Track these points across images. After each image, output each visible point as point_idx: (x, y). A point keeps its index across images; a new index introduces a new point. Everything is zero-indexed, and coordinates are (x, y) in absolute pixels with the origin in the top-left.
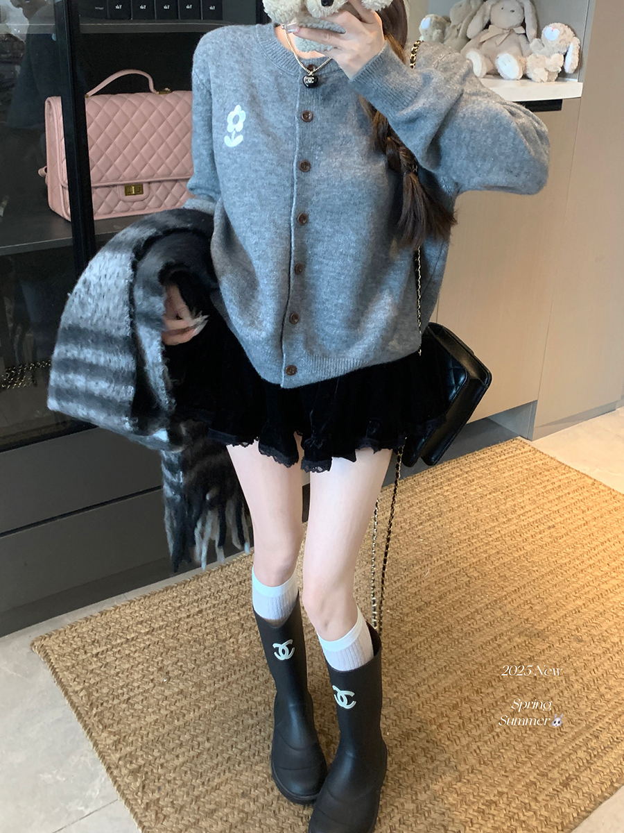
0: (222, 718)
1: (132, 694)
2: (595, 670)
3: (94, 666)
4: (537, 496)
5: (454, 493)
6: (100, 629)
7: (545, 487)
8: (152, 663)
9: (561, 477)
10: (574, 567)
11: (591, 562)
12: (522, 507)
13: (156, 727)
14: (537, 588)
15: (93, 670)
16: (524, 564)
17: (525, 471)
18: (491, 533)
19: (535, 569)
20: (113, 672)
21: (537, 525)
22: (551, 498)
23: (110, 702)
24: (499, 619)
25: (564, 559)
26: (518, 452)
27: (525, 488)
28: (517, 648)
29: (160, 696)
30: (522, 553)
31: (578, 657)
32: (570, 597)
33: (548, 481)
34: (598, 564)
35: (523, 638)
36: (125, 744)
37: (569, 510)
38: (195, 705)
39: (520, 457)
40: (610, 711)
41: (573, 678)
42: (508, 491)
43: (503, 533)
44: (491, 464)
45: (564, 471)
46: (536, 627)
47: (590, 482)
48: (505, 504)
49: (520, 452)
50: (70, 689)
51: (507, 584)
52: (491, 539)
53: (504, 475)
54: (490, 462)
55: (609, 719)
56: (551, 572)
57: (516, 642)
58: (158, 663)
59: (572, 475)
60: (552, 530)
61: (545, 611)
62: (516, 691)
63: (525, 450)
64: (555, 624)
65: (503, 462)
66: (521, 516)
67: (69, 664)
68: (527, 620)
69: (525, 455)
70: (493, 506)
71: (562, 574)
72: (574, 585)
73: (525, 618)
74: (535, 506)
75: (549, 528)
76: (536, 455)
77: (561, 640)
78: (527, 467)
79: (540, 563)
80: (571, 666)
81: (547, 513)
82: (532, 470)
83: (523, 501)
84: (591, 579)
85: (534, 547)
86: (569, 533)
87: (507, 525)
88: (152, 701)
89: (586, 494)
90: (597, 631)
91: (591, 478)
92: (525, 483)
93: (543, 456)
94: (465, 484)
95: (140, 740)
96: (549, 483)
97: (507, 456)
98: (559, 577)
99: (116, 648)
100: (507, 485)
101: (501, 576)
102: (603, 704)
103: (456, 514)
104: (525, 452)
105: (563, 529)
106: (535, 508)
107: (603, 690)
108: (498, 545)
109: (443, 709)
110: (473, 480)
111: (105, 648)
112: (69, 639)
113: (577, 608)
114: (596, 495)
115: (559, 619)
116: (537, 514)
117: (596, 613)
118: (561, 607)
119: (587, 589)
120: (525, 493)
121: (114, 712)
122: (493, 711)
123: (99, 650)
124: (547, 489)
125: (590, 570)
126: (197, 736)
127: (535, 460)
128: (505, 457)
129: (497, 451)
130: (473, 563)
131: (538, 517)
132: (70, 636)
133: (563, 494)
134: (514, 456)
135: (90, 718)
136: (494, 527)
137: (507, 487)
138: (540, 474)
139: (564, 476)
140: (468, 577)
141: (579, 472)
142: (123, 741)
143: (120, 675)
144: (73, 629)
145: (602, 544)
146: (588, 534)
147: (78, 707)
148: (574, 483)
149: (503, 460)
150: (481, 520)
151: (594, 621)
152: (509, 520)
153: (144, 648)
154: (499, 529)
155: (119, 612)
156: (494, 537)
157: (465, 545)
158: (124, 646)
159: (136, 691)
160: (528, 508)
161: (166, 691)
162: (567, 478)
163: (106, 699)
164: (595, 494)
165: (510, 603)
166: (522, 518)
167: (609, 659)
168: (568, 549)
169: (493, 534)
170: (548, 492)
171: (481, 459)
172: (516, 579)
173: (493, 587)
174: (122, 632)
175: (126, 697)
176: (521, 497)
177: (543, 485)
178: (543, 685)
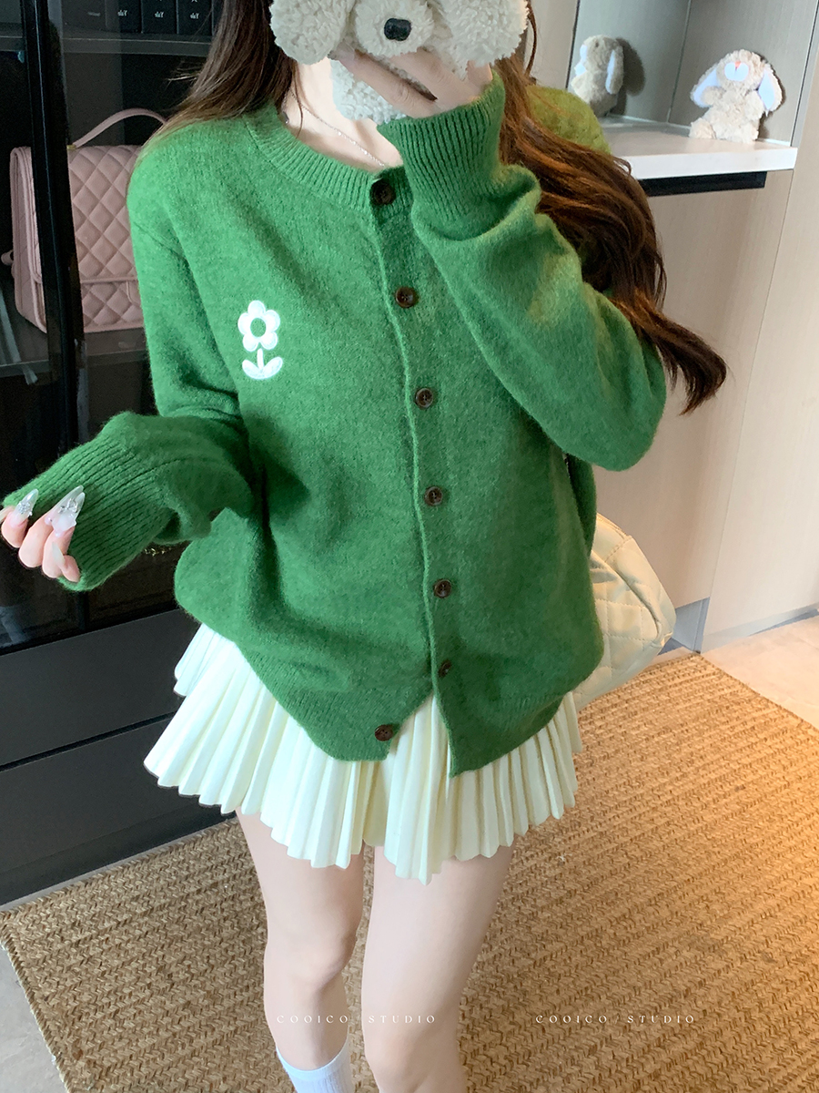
0: (246, 1048)
1: (120, 1005)
2: (788, 1005)
3: (73, 961)
4: (721, 740)
5: (610, 731)
6: (82, 906)
7: (733, 728)
8: (150, 959)
9: (755, 715)
10: (769, 849)
11: (793, 843)
12: (701, 757)
13: (151, 1056)
14: (717, 879)
15: (71, 966)
16: (701, 841)
17: (707, 704)
18: (660, 793)
19: (716, 850)
20: (96, 971)
21: (720, 783)
22: (741, 744)
23: (92, 1015)
24: (664, 922)
25: (755, 836)
26: (698, 674)
27: (706, 727)
28: (684, 965)
29: (159, 1010)
30: (700, 825)
31: (766, 984)
32: (760, 894)
33: (738, 718)
34: (801, 846)
35: (694, 952)
36: (108, 1080)
37: (765, 764)
38: (207, 1025)
39: (700, 681)
40: (805, 1069)
41: (756, 1015)
42: (682, 732)
43: (676, 794)
44: (660, 690)
45: (759, 706)
46: (712, 936)
47: (796, 722)
48: (679, 751)
49: (701, 674)
50: (37, 994)
51: (678, 870)
52: (660, 802)
53: (678, 707)
54: (659, 687)
55: (803, 1081)
56: (737, 856)
57: (684, 957)
58: (157, 959)
59: (771, 711)
60: (741, 792)
61: (726, 912)
62: (677, 1031)
63: (708, 672)
64: (738, 933)
65: (677, 688)
66: (700, 770)
67: (38, 956)
68: (701, 925)
69: (707, 679)
70: (664, 753)
71: (751, 858)
72: (767, 877)
73: (699, 922)
74: (718, 756)
75: (737, 789)
76: (722, 680)
77: (743, 959)
78: (709, 698)
79: (723, 842)
80: (755, 997)
81: (734, 767)
82: (717, 703)
83: (703, 748)
84: (790, 868)
85: (715, 817)
86: (763, 799)
87: (681, 783)
88: (147, 1016)
89: (789, 742)
90: (793, 946)
91: (797, 717)
92: (705, 720)
93: (731, 682)
94: (624, 718)
95: (129, 1075)
96: (739, 722)
97: (682, 679)
98: (748, 863)
99: (103, 935)
100: (681, 722)
101: (671, 859)
102: (794, 1057)
103: (614, 763)
104: (707, 675)
105: (756, 792)
106: (718, 759)
107: (796, 1034)
108: (669, 812)
109: (575, 1054)
110: (636, 713)
111: (87, 934)
112: (41, 918)
113: (769, 910)
114: (803, 744)
115: (744, 926)
116: (721, 767)
117: (793, 920)
118: (746, 906)
119: (784, 883)
120: (706, 735)
121: (94, 1030)
122: (643, 1060)
123: (80, 937)
124: (736, 731)
125: (789, 856)
126: (208, 1072)
127: (720, 687)
128: (680, 681)
129: (669, 672)
130: (636, 837)
131: (724, 771)
132: (42, 914)
133: (758, 740)
134: (691, 680)
135: (62, 1038)
136: (665, 784)
137: (682, 725)
138: (727, 708)
139: (760, 713)
140: (628, 857)
141: (780, 707)
142: (106, 1075)
143: (106, 975)
144: (48, 903)
145: (808, 816)
146: (789, 801)
147: (46, 1020)
148: (773, 724)
149: (676, 685)
150: (647, 773)
151: (791, 932)
152: (685, 775)
153: (140, 937)
154: (671, 788)
155: (109, 881)
156: (664, 799)
157: (625, 809)
158: (114, 932)
159: (127, 1001)
160: (709, 758)
161: (168, 1003)
162: (764, 715)
163: (86, 1010)
164: (801, 742)
165: (680, 898)
166: (702, 772)
167: (807, 990)
168: (761, 823)
169: (662, 795)
170: (737, 736)
171: (646, 682)
172: (690, 863)
173: (660, 874)
174: (111, 912)
175: (112, 1009)
176: (699, 741)
177: (731, 724)
178: (715, 1023)
